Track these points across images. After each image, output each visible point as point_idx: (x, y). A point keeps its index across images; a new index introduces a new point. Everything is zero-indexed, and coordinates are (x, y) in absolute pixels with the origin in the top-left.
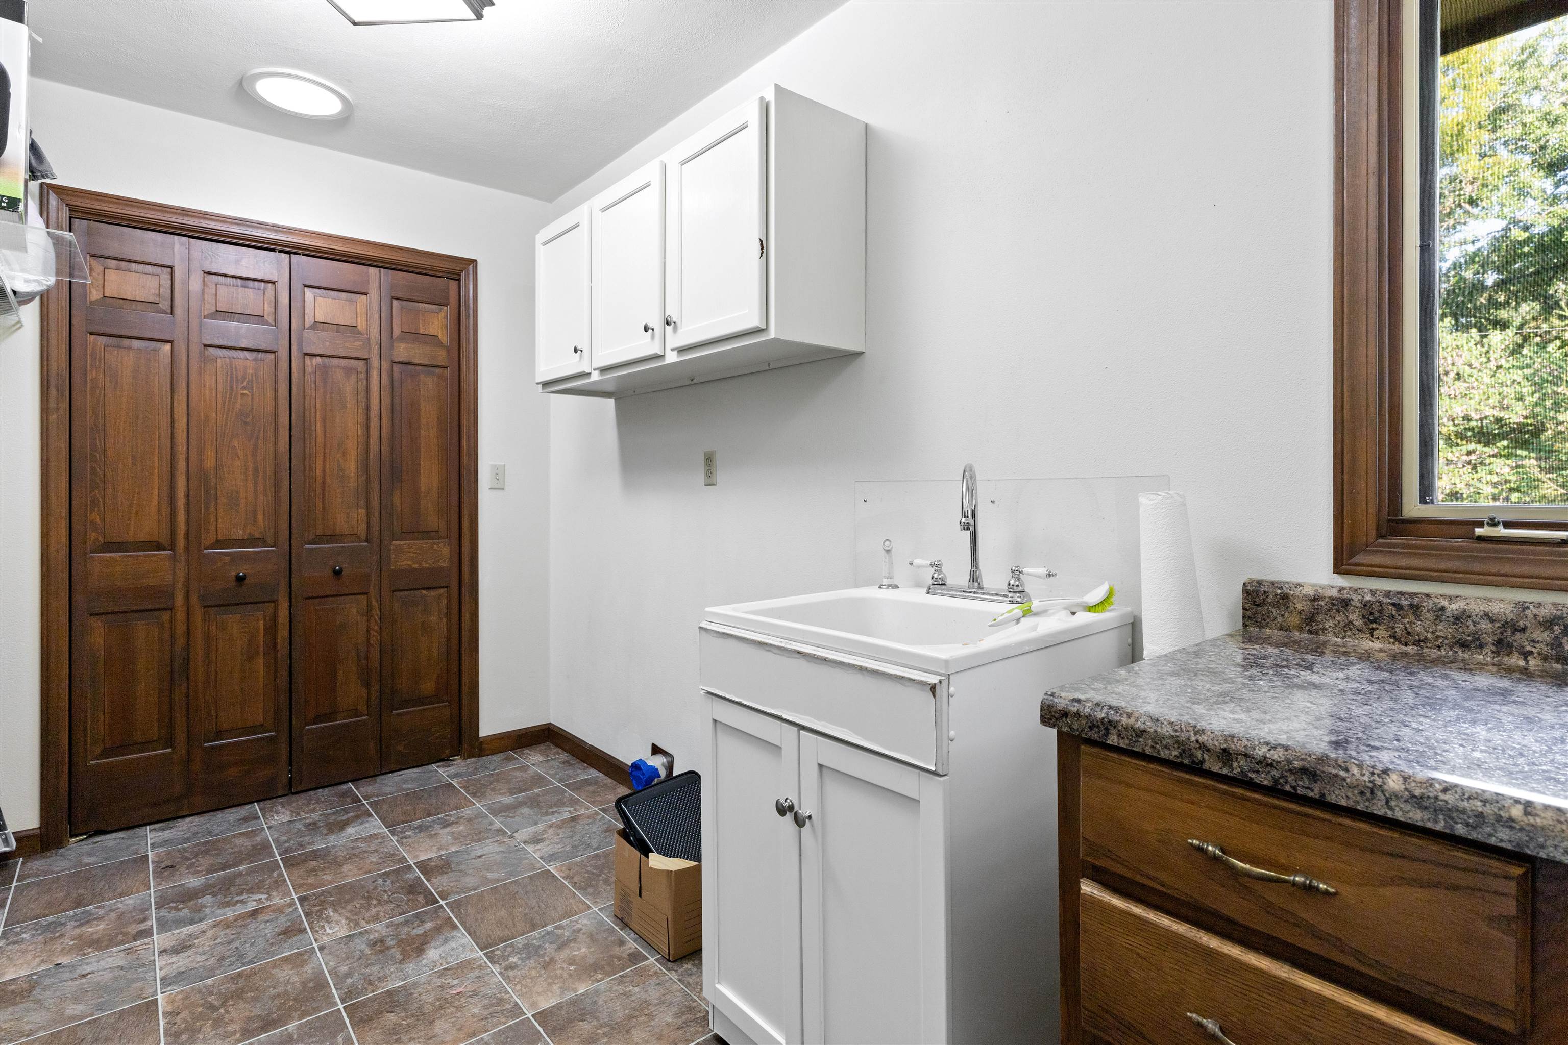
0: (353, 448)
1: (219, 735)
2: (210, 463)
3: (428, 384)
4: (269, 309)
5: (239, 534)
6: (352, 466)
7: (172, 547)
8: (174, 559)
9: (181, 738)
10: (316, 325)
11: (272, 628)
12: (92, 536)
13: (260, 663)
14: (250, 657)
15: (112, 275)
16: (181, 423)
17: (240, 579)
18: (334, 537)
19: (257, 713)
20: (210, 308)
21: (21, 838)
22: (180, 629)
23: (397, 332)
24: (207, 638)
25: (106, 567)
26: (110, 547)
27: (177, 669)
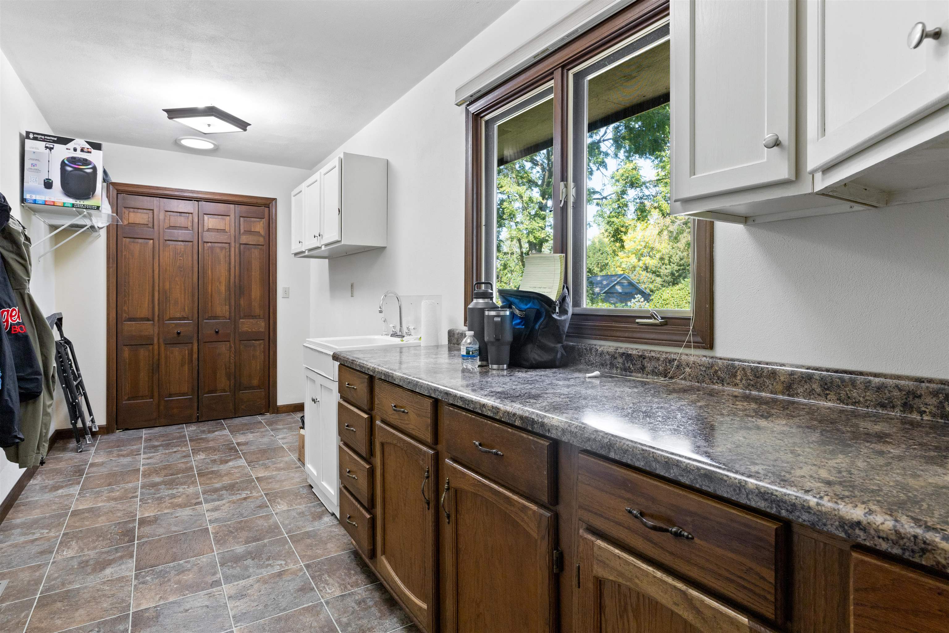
0: (223, 280)
1: (170, 395)
2: (167, 287)
3: (256, 253)
4: (190, 224)
5: (178, 315)
6: (223, 288)
7: (153, 320)
8: (153, 325)
9: (156, 394)
10: (209, 230)
11: (191, 354)
12: (125, 315)
13: (186, 367)
14: (182, 365)
15: (132, 215)
16: (156, 272)
17: (178, 334)
18: (215, 318)
19: (185, 388)
20: (167, 225)
21: (100, 427)
22: (156, 352)
23: (242, 231)
24: (166, 357)
25: (129, 328)
26: (130, 319)
27: (155, 368)
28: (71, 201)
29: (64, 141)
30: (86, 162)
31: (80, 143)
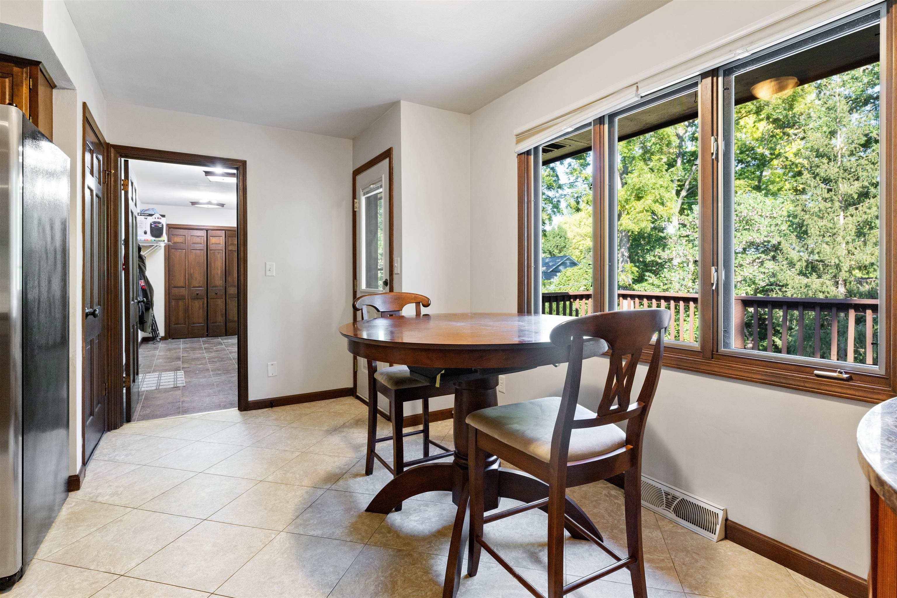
0: (219, 268)
1: (194, 323)
2: (192, 272)
4: (202, 241)
5: (197, 285)
6: (219, 272)
7: (185, 287)
8: (186, 290)
9: (187, 323)
10: (212, 244)
11: (203, 304)
12: (172, 285)
13: (201, 310)
14: (199, 309)
15: (175, 238)
16: (187, 264)
17: (197, 294)
18: (216, 286)
19: (201, 320)
20: (191, 242)
21: (162, 337)
22: (187, 303)
23: (230, 243)
24: (191, 305)
25: (175, 291)
26: (175, 287)
27: (186, 310)
28: (154, 239)
29: (151, 215)
30: (159, 223)
31: (157, 215)
